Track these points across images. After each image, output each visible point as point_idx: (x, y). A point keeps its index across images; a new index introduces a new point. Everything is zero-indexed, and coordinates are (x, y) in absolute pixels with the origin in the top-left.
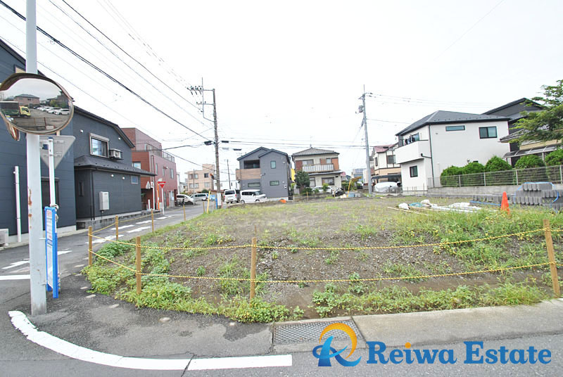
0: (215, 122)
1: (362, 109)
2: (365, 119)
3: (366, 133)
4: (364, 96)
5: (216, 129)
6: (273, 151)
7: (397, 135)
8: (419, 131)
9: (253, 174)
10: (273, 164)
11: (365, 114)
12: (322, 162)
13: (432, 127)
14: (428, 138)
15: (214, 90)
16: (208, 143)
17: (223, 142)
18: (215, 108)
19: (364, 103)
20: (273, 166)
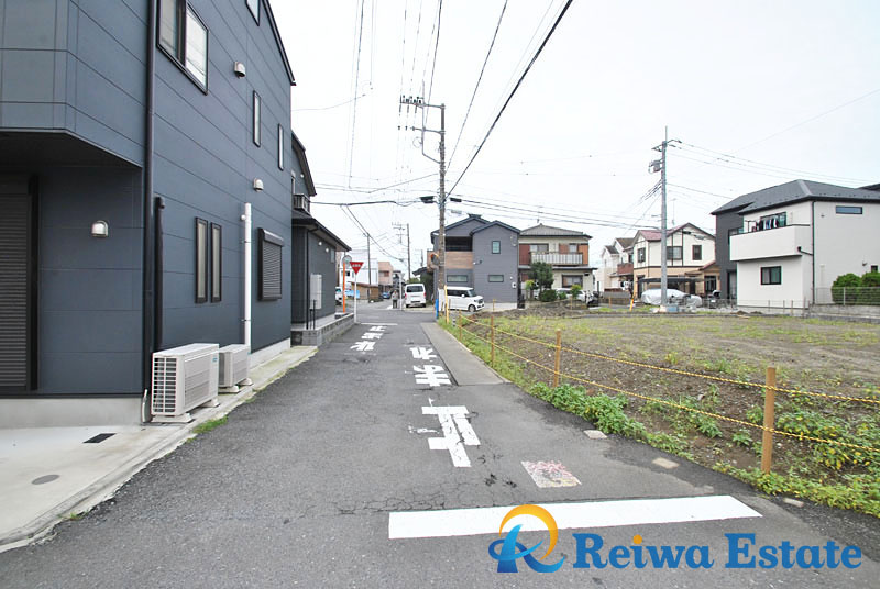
0: (442, 164)
1: (658, 166)
2: (664, 181)
3: (664, 207)
4: (664, 145)
5: (442, 175)
6: (497, 224)
7: (713, 214)
8: (789, 210)
9: (456, 260)
10: (496, 245)
11: (663, 174)
12: (563, 250)
13: (818, 205)
14: (810, 223)
15: (442, 107)
16: (427, 200)
17: (452, 199)
18: (443, 139)
19: (664, 157)
20: (496, 250)
